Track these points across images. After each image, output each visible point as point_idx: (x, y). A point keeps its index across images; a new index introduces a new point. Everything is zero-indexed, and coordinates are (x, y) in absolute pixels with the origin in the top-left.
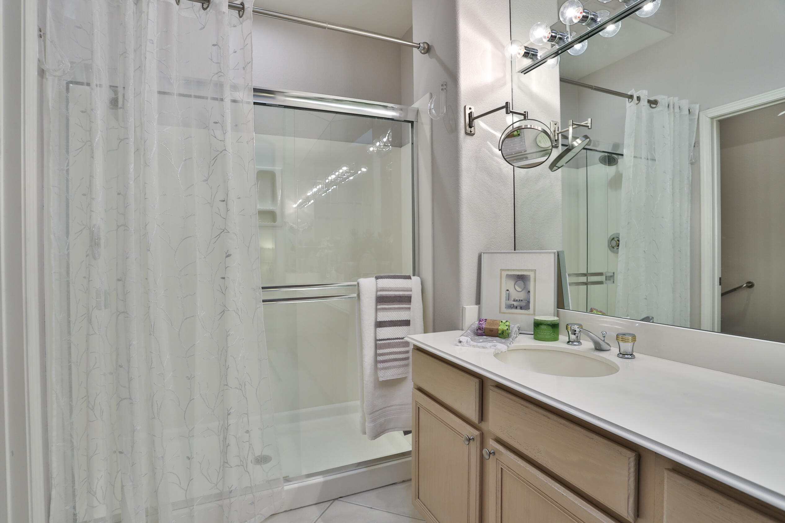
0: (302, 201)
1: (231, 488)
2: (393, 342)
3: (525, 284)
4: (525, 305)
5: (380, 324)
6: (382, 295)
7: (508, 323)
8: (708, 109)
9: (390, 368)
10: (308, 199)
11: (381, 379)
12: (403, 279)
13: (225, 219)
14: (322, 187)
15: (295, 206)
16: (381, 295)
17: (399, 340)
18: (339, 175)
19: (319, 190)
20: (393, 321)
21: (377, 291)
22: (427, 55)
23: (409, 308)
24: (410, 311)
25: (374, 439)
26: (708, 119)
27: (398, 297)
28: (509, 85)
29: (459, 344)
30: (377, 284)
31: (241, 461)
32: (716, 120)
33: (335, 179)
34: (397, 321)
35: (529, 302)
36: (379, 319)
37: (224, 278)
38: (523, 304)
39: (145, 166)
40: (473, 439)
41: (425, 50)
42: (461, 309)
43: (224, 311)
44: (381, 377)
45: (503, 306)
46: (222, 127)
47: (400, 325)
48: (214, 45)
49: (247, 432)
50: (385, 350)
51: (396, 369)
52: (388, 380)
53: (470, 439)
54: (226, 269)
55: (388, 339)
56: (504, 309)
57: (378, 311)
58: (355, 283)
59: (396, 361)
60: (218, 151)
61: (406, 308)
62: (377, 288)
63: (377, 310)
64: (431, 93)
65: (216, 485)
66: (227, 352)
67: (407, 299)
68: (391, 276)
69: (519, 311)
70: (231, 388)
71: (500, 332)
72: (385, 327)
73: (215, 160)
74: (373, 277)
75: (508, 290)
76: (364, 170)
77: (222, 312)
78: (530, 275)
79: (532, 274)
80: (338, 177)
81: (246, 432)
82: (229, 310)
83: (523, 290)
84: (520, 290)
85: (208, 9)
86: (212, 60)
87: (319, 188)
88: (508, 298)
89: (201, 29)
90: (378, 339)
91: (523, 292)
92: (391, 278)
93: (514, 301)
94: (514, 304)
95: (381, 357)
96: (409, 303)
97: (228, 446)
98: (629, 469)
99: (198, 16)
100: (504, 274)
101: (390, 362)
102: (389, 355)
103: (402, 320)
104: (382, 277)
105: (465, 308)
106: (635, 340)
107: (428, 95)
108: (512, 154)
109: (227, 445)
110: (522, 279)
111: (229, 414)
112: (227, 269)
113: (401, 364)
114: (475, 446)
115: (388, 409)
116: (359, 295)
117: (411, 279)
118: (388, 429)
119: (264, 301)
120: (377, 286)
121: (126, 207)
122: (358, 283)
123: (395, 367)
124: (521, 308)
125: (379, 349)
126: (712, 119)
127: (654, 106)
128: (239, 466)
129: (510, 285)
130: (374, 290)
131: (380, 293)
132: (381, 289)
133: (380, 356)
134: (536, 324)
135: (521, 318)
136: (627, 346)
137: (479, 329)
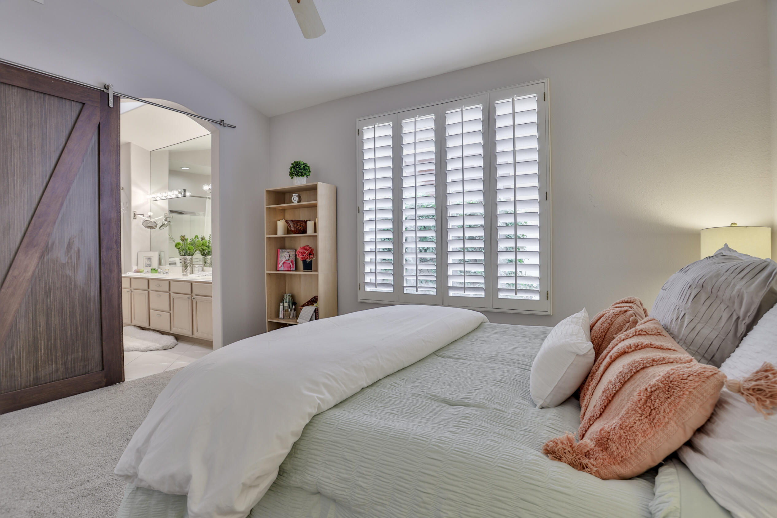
4: (150, 266)
7: (143, 270)
28: (149, 204)
38: (150, 265)
56: (144, 267)
79: (152, 257)
91: (150, 263)
93: (147, 266)
100: (145, 258)
110: (149, 259)
129: (146, 261)
134: (151, 269)
135: (149, 269)
136: (167, 271)
137: (135, 271)
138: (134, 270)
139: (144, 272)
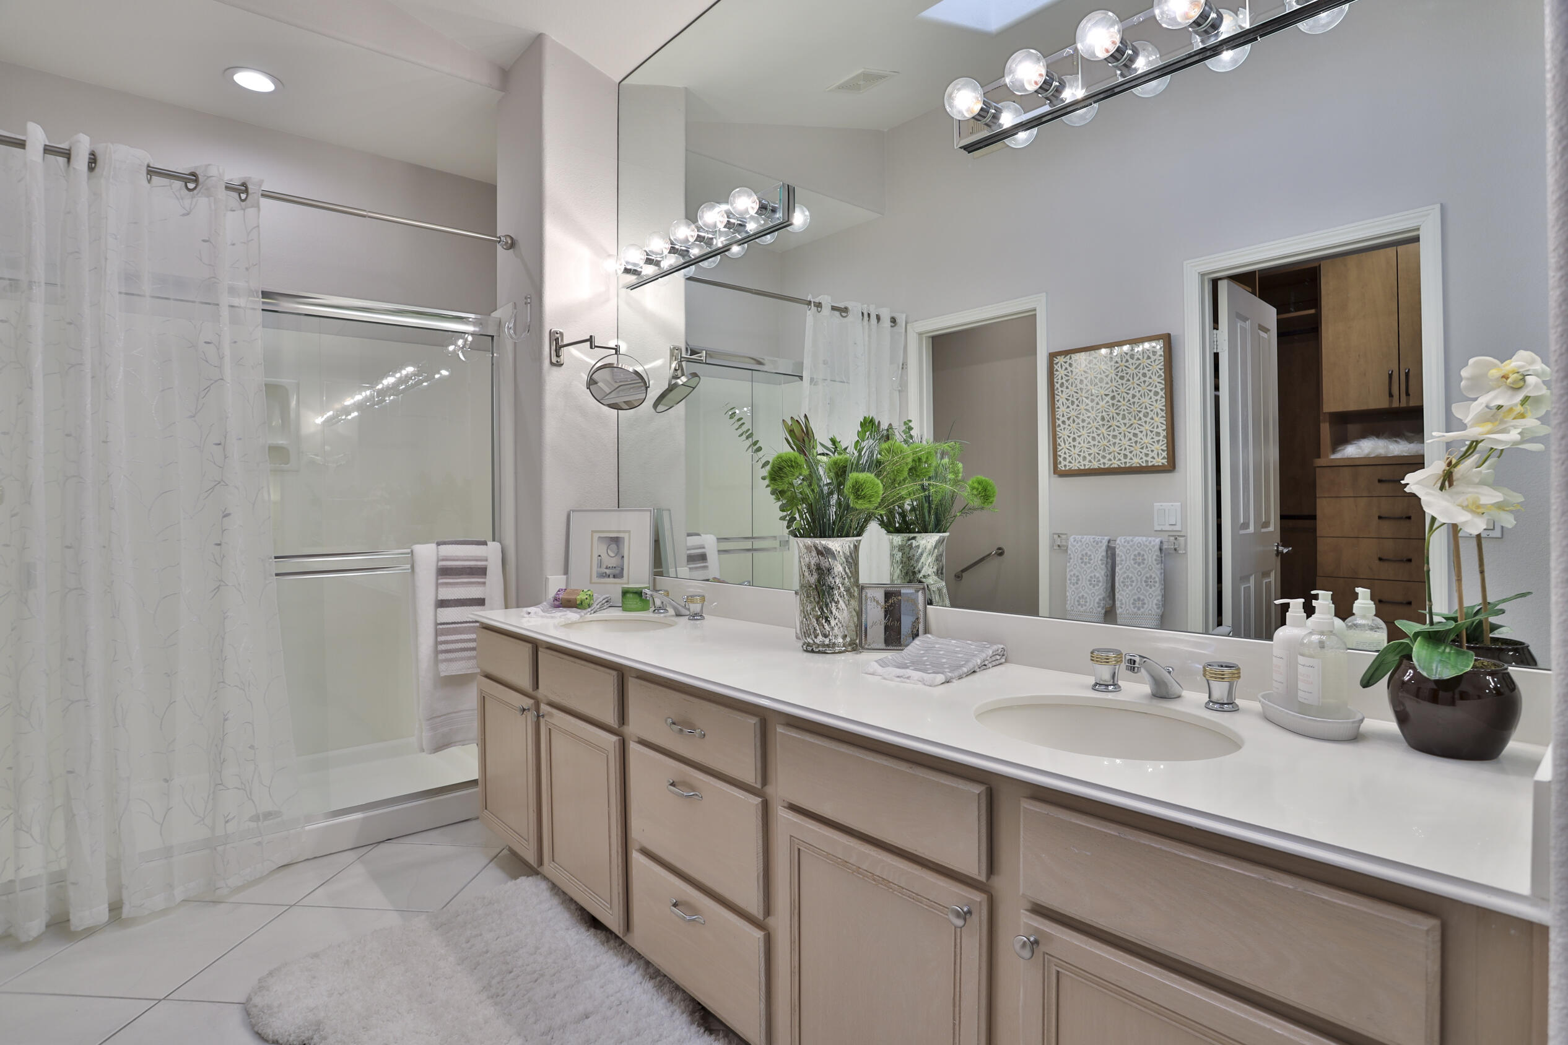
0: (333, 414)
1: (228, 816)
2: (460, 627)
3: (618, 546)
4: (619, 575)
5: (442, 604)
6: (445, 566)
7: (589, 593)
8: (916, 321)
9: (456, 661)
10: (347, 411)
11: (443, 674)
12: (476, 544)
13: (220, 467)
14: (371, 394)
15: (319, 420)
16: (442, 566)
17: (468, 624)
18: (401, 377)
19: (366, 399)
20: (461, 599)
21: (438, 561)
22: (511, 251)
23: (484, 583)
24: (485, 586)
25: (434, 753)
26: (915, 334)
27: (468, 568)
28: (614, 302)
29: (527, 616)
30: (438, 551)
31: (242, 783)
32: (926, 337)
33: (395, 386)
34: (466, 599)
35: (623, 569)
36: (440, 597)
37: (219, 545)
38: (617, 571)
39: (107, 399)
40: (529, 709)
41: (508, 245)
42: (544, 580)
43: (218, 587)
44: (443, 671)
45: (594, 574)
46: (218, 349)
47: (471, 605)
48: (204, 241)
49: (252, 747)
50: (449, 637)
51: (464, 661)
52: (452, 676)
53: (524, 710)
54: (223, 532)
55: (452, 623)
56: (595, 579)
57: (439, 586)
58: (409, 551)
59: (464, 651)
60: (211, 380)
61: (479, 583)
62: (438, 557)
63: (437, 585)
64: (515, 303)
65: (203, 820)
66: (223, 639)
67: (482, 571)
68: (458, 541)
69: (611, 580)
70: (229, 685)
71: (578, 602)
72: (448, 607)
73: (206, 391)
74: (433, 543)
75: (600, 556)
76: (445, 373)
77: (215, 589)
78: (624, 538)
79: (626, 536)
80: (401, 381)
81: (249, 747)
82: (227, 585)
83: (616, 555)
84: (612, 555)
85: (195, 192)
86: (201, 260)
87: (366, 395)
88: (600, 566)
89: (184, 215)
90: (439, 622)
91: (617, 557)
92: (458, 544)
93: (607, 568)
94: (606, 573)
95: (443, 645)
96: (484, 576)
97: (224, 761)
98: (614, 685)
99: (179, 196)
100: (596, 536)
101: (456, 652)
102: (455, 643)
103: (473, 599)
104: (445, 543)
105: (548, 578)
106: (705, 601)
107: (511, 305)
108: (627, 381)
109: (222, 761)
110: (616, 541)
111: (225, 720)
112: (225, 532)
113: (472, 655)
114: (531, 716)
115: (453, 715)
116: (413, 567)
117: (487, 545)
118: (455, 742)
119: (277, 575)
120: (438, 554)
121: (81, 453)
122: (412, 551)
123: (462, 659)
124: (614, 577)
125: (440, 636)
126: (920, 334)
127: (844, 314)
128: (239, 789)
129: (602, 549)
130: (434, 559)
131: (442, 563)
132: (444, 558)
133: (441, 644)
134: (625, 593)
135: (614, 588)
136: (695, 607)
137: (556, 599)
138: (552, 593)
139: (595, 606)
